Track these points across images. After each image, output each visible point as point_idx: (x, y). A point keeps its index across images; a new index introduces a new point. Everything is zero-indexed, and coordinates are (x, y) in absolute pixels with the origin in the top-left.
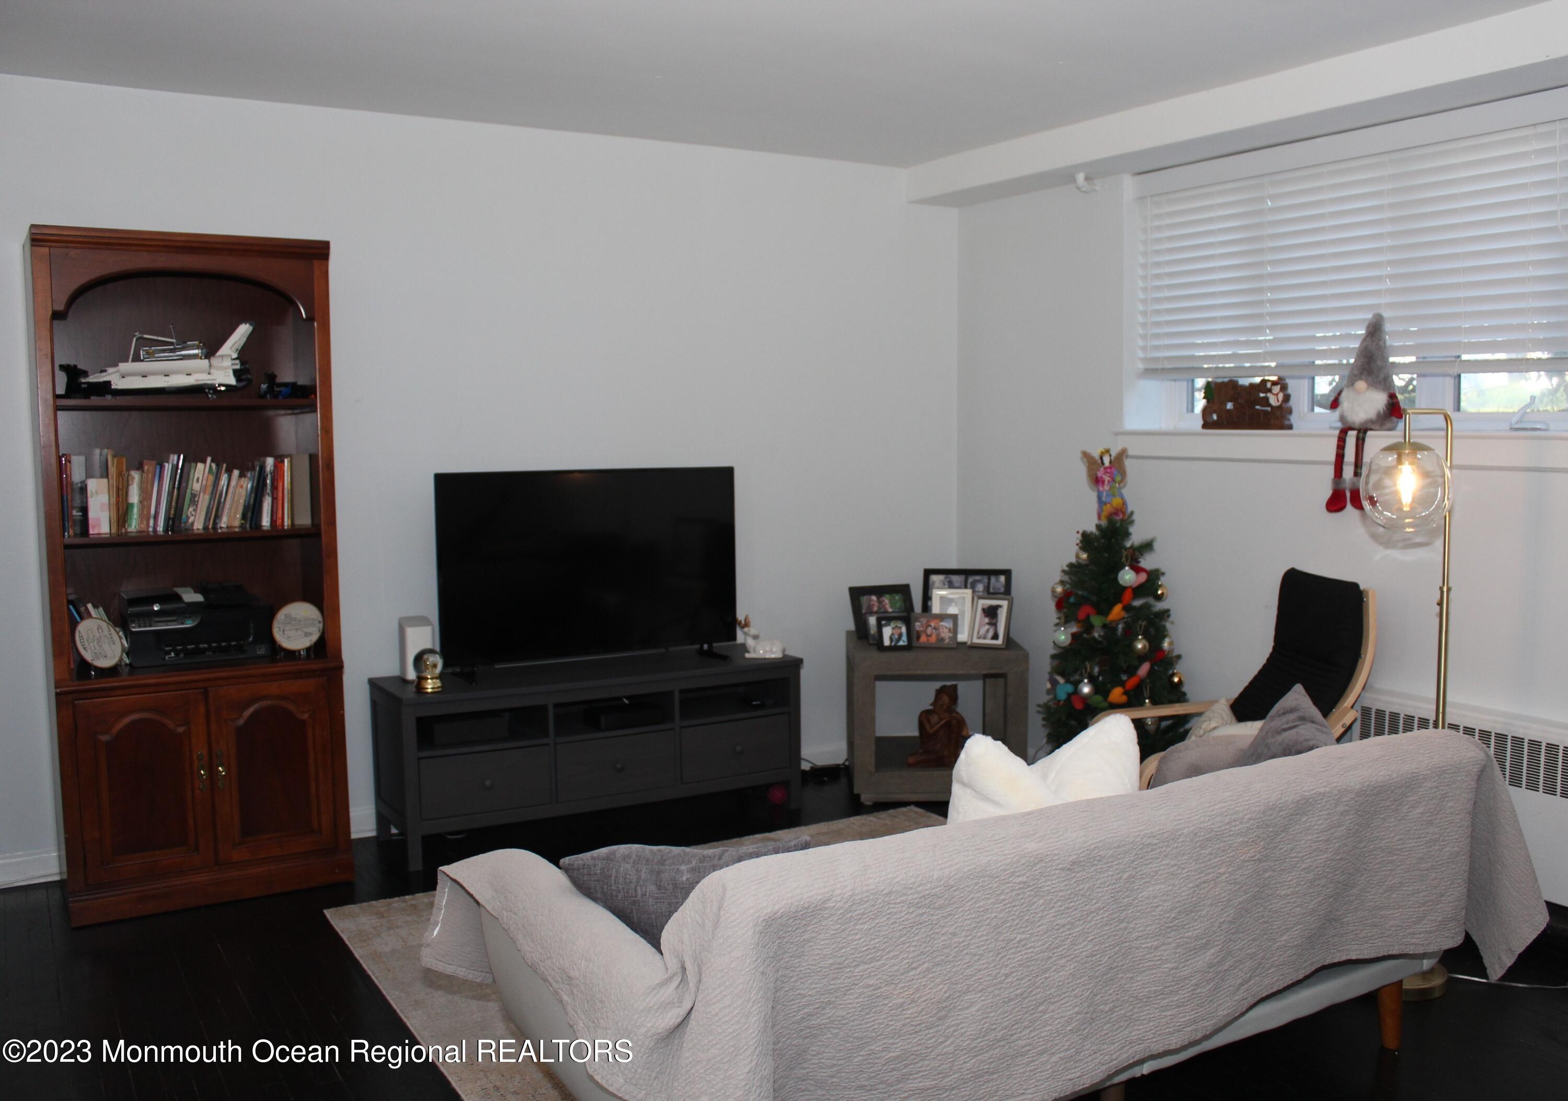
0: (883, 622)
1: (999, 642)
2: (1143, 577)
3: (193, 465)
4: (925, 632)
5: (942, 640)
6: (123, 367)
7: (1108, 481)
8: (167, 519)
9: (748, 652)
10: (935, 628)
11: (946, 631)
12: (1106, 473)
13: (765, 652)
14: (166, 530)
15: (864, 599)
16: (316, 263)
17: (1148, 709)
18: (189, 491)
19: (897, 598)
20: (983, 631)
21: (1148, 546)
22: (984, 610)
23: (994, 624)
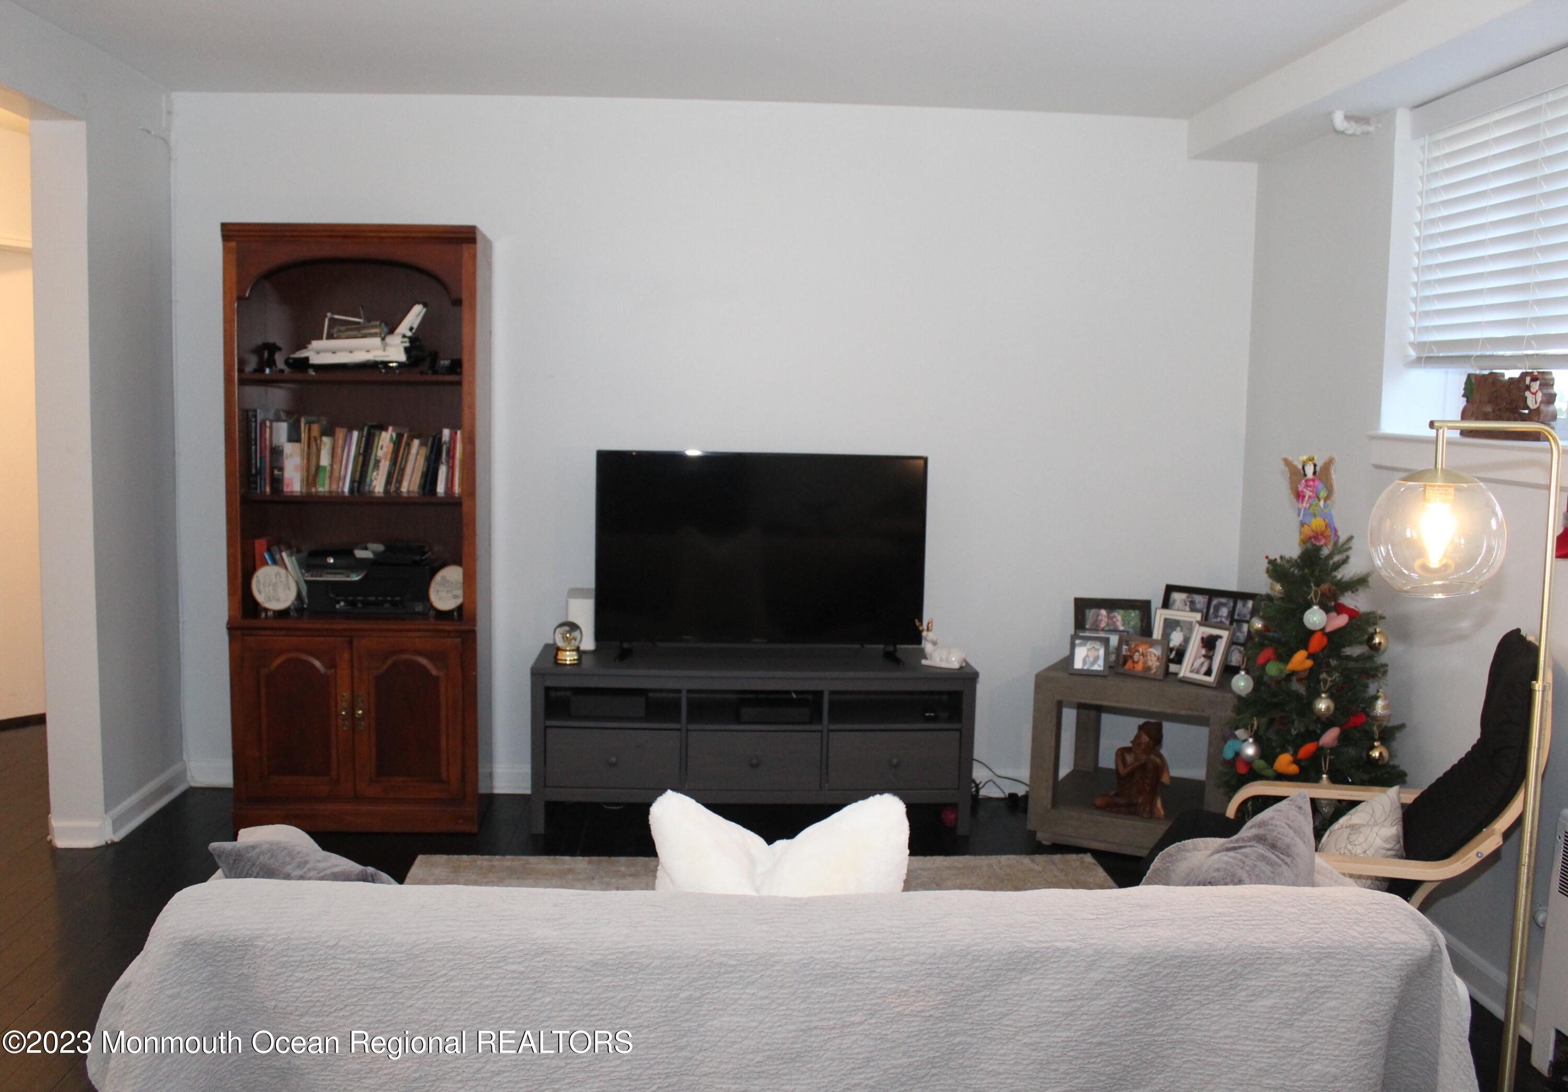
0: (1077, 642)
1: (1211, 679)
2: (1341, 620)
3: (377, 433)
4: (1131, 657)
5: (1149, 668)
6: (315, 344)
7: (1310, 497)
8: (353, 481)
9: (926, 658)
10: (1143, 655)
11: (1154, 659)
12: (1307, 486)
13: (941, 660)
14: (351, 490)
15: (1091, 614)
16: (465, 248)
17: (1326, 788)
18: (373, 457)
19: (1133, 615)
20: (1197, 664)
21: (1360, 582)
22: (1202, 639)
23: (1209, 657)
